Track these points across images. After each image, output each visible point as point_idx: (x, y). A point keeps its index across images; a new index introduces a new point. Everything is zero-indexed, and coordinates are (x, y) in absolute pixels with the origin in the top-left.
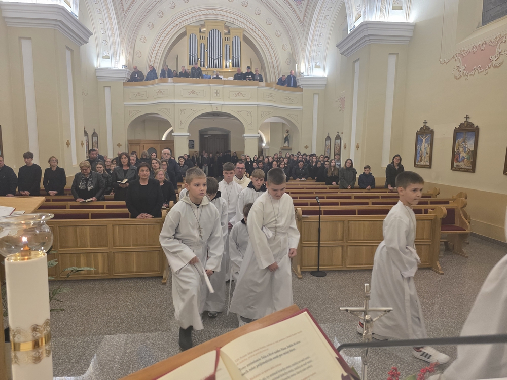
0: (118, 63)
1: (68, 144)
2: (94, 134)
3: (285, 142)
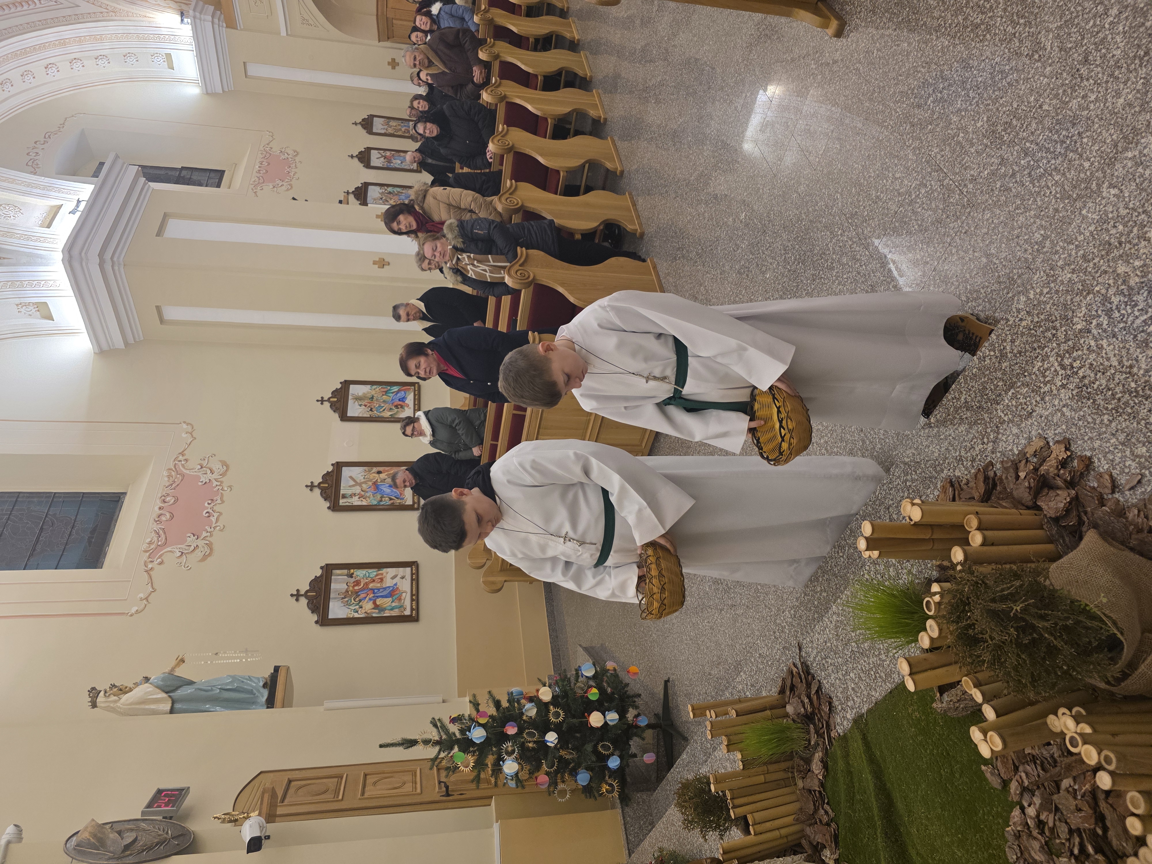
0: (175, 32)
1: (382, 263)
2: (367, 124)
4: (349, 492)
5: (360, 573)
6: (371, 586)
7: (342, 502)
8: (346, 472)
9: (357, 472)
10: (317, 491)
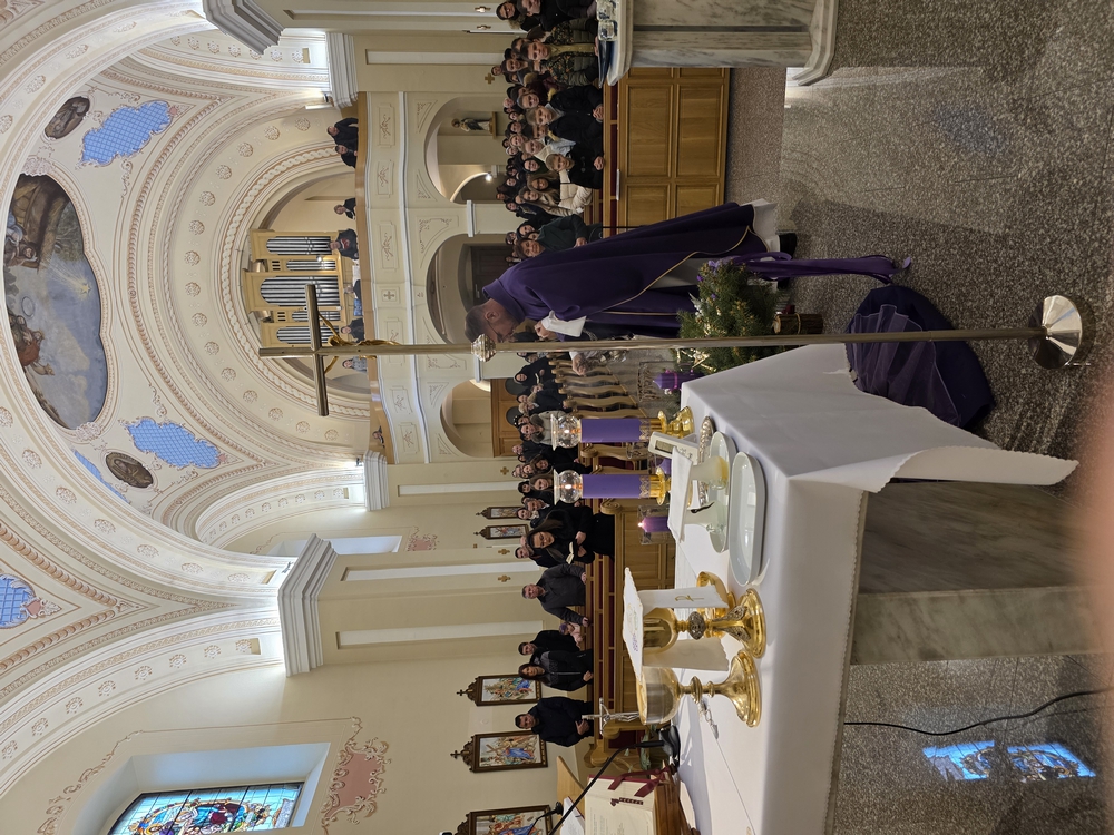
0: (353, 472)
1: (505, 579)
2: (487, 514)
3: (480, 129)
4: (488, 757)
5: (500, 818)
6: (510, 827)
7: (481, 764)
8: (483, 742)
9: (493, 742)
10: (460, 758)
